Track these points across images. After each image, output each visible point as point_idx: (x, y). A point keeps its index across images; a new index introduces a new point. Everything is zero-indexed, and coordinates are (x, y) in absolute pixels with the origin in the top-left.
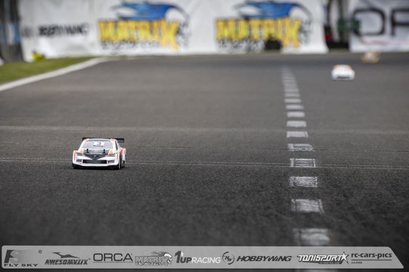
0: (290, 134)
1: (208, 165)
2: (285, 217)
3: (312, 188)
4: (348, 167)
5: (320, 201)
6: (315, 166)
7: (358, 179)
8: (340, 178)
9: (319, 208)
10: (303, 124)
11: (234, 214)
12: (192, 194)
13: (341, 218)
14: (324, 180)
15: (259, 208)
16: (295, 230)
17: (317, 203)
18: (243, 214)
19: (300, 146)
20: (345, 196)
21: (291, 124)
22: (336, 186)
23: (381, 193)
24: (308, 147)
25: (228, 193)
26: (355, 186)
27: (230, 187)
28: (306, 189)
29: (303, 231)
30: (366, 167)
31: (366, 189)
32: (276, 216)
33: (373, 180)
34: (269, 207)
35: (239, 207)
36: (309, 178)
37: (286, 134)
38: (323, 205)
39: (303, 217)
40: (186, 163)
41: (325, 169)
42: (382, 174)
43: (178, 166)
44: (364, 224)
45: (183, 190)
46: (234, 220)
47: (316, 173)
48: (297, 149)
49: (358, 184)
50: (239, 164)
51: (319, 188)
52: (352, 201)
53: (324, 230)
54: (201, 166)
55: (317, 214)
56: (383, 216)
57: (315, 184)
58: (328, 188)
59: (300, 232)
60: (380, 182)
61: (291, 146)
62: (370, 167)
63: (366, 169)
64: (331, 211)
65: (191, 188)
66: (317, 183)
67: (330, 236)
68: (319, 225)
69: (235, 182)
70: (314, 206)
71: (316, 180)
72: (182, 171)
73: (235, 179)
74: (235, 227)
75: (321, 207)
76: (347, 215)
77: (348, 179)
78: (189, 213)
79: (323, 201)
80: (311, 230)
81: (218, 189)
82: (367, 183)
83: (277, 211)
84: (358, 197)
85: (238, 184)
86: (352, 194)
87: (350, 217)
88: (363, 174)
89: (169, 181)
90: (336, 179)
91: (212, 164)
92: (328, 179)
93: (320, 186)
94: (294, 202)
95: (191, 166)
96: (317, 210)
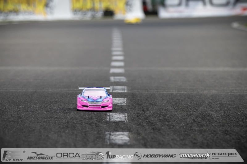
0: (112, 71)
1: (55, 91)
2: (101, 125)
3: (122, 105)
4: (148, 91)
5: (126, 114)
6: (126, 91)
7: (153, 99)
8: (141, 99)
9: (125, 118)
10: (122, 64)
11: (68, 123)
12: (42, 110)
13: (138, 125)
14: (131, 100)
15: (85, 119)
16: (107, 133)
17: (124, 115)
18: (74, 123)
19: (118, 79)
20: (143, 111)
21: (114, 64)
22: (138, 104)
23: (167, 109)
24: (123, 79)
25: (66, 109)
26: (151, 104)
27: (68, 106)
28: (118, 106)
29: (112, 133)
30: (160, 91)
31: (158, 106)
32: (96, 124)
33: (163, 99)
34: (91, 118)
35: (71, 118)
36: (121, 99)
37: (109, 71)
38: (128, 116)
39: (114, 124)
40: (41, 90)
41: (132, 93)
42: (169, 96)
43: (36, 92)
44: (153, 129)
45: (36, 107)
46: (67, 127)
47: (126, 96)
48: (116, 80)
49: (153, 102)
50: (76, 90)
51: (127, 105)
52: (148, 114)
53: (126, 133)
54: (51, 92)
55: (123, 123)
56: (167, 123)
57: (124, 103)
58: (132, 105)
59: (110, 134)
60: (167, 101)
61: (112, 79)
62: (162, 92)
63: (159, 93)
64: (133, 120)
65: (42, 106)
66: (125, 102)
67: (129, 137)
68: (123, 130)
69: (72, 102)
70: (122, 117)
71: (126, 100)
72: (37, 95)
73: (72, 100)
74: (67, 131)
75: (126, 118)
76: (143, 123)
77: (147, 100)
78: (38, 122)
79: (128, 114)
80: (118, 133)
81: (60, 106)
82: (159, 102)
83: (96, 121)
84: (152, 111)
85: (73, 104)
86: (148, 109)
87: (145, 124)
88: (157, 96)
89: (28, 102)
90: (138, 100)
91: (58, 90)
92: (133, 99)
93: (128, 104)
94: (109, 115)
95: (44, 92)
96: (123, 120)
